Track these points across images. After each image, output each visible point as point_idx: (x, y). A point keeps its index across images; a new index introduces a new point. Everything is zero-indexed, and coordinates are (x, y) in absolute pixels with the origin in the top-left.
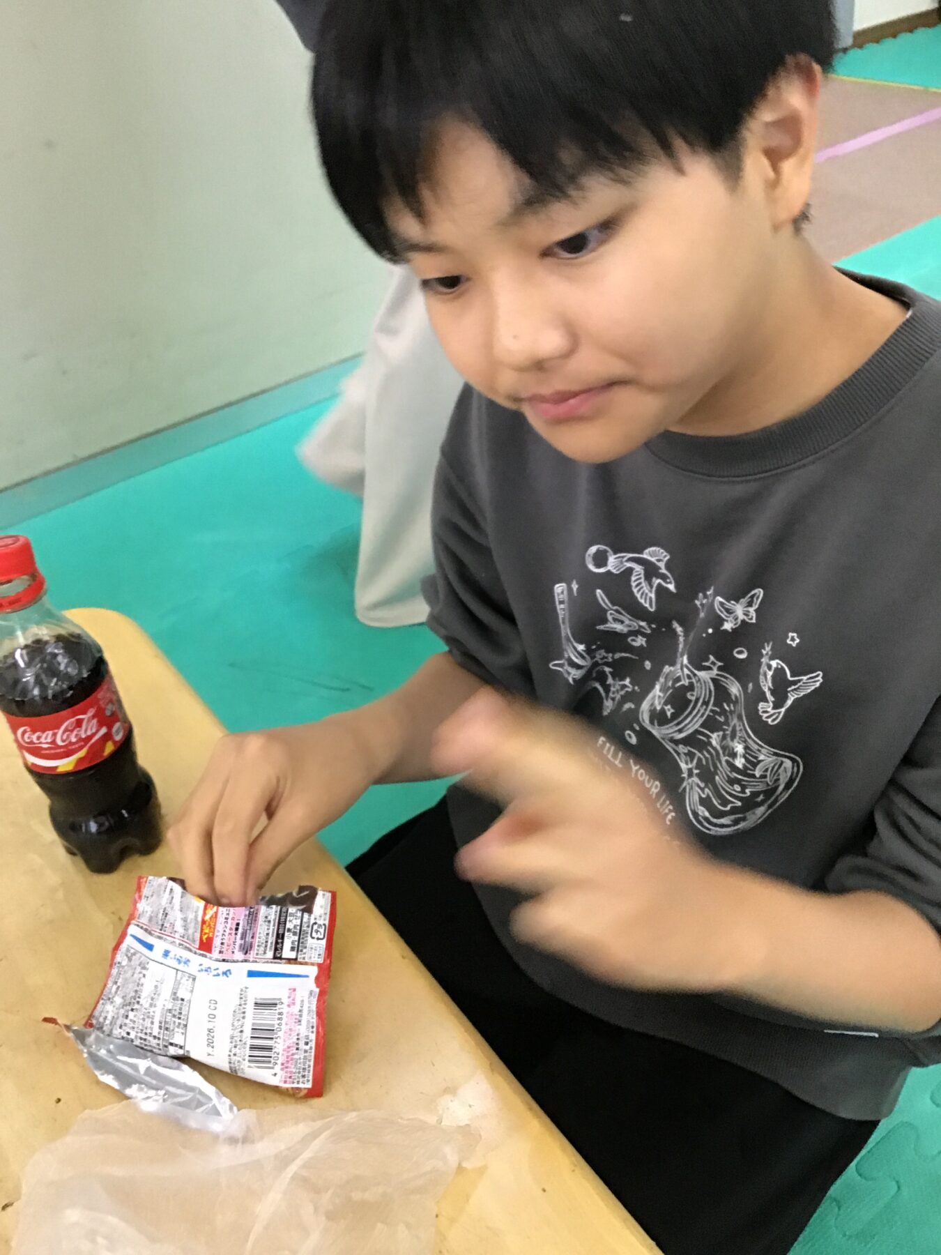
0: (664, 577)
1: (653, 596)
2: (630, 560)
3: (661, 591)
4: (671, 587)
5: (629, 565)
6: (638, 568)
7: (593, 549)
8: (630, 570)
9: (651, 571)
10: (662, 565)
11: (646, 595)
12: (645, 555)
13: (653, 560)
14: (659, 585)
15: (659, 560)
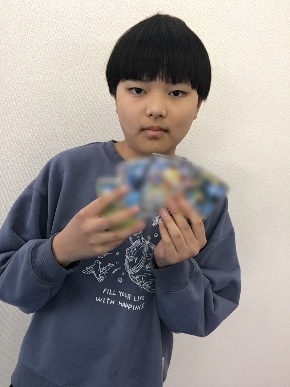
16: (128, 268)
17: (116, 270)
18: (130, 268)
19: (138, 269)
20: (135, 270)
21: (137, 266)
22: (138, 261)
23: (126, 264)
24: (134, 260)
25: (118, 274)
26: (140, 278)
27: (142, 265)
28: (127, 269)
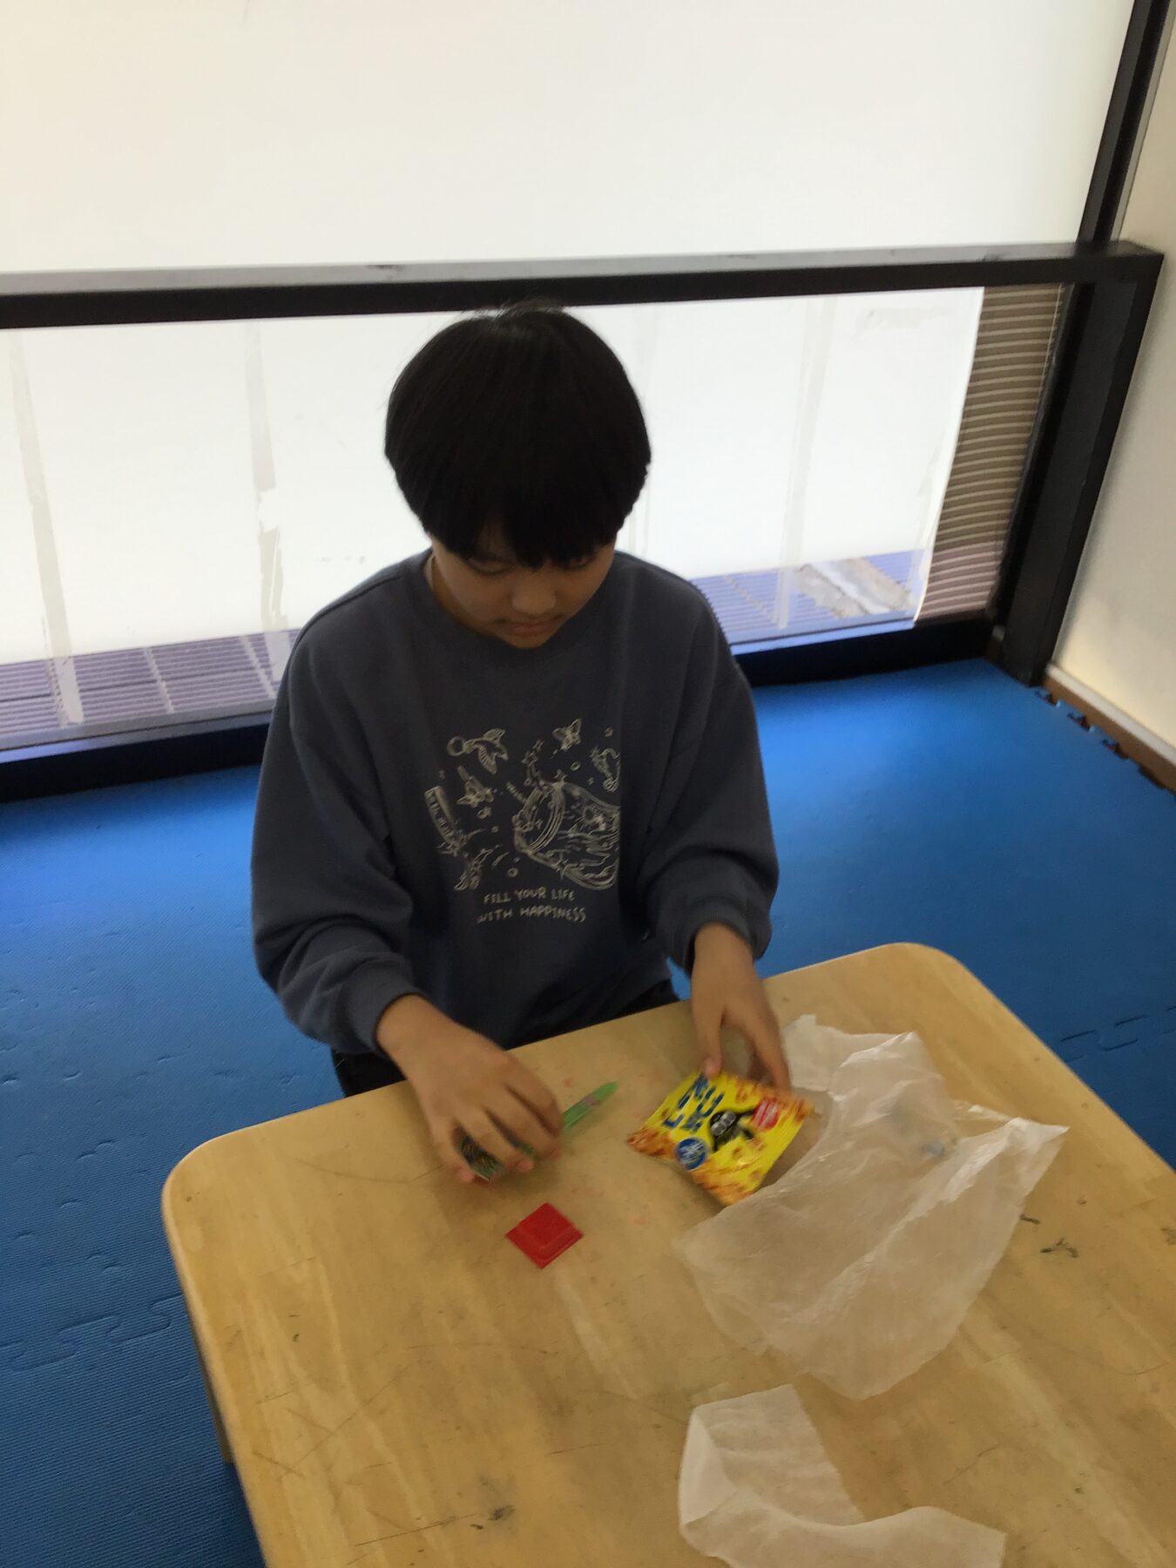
0: (499, 750)
1: (493, 763)
2: (476, 743)
3: (498, 760)
4: (505, 756)
5: (476, 746)
6: (482, 748)
7: (452, 741)
8: (477, 750)
9: (490, 748)
10: (497, 742)
11: (489, 763)
12: (485, 738)
13: (491, 739)
14: (496, 757)
15: (495, 739)
16: (524, 845)
17: (499, 859)
18: (528, 843)
19: (547, 838)
20: (542, 842)
21: (545, 833)
22: (543, 826)
23: (518, 840)
24: (535, 827)
25: (506, 864)
26: (556, 856)
27: (554, 829)
28: (522, 848)
